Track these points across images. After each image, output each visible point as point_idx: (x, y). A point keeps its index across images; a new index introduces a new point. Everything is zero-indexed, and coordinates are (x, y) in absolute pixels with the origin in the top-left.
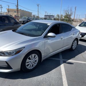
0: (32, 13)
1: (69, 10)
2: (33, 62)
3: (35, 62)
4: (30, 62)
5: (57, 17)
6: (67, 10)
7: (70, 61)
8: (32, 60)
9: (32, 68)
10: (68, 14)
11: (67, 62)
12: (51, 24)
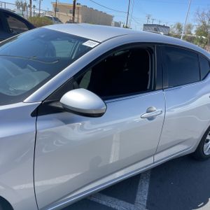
5: (176, 31)
10: (207, 23)
12: (100, 43)
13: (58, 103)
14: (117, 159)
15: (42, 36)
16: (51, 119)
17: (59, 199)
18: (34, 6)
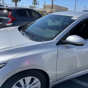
12: (79, 18)
13: (65, 41)
14: (80, 66)
15: (53, 17)
16: (62, 47)
17: (62, 78)
18: (36, 7)
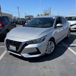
0: (12, 15)
1: (47, 10)
2: (50, 48)
3: (52, 48)
4: (48, 48)
6: (46, 10)
7: (71, 45)
8: (49, 46)
9: (50, 53)
11: (70, 46)
